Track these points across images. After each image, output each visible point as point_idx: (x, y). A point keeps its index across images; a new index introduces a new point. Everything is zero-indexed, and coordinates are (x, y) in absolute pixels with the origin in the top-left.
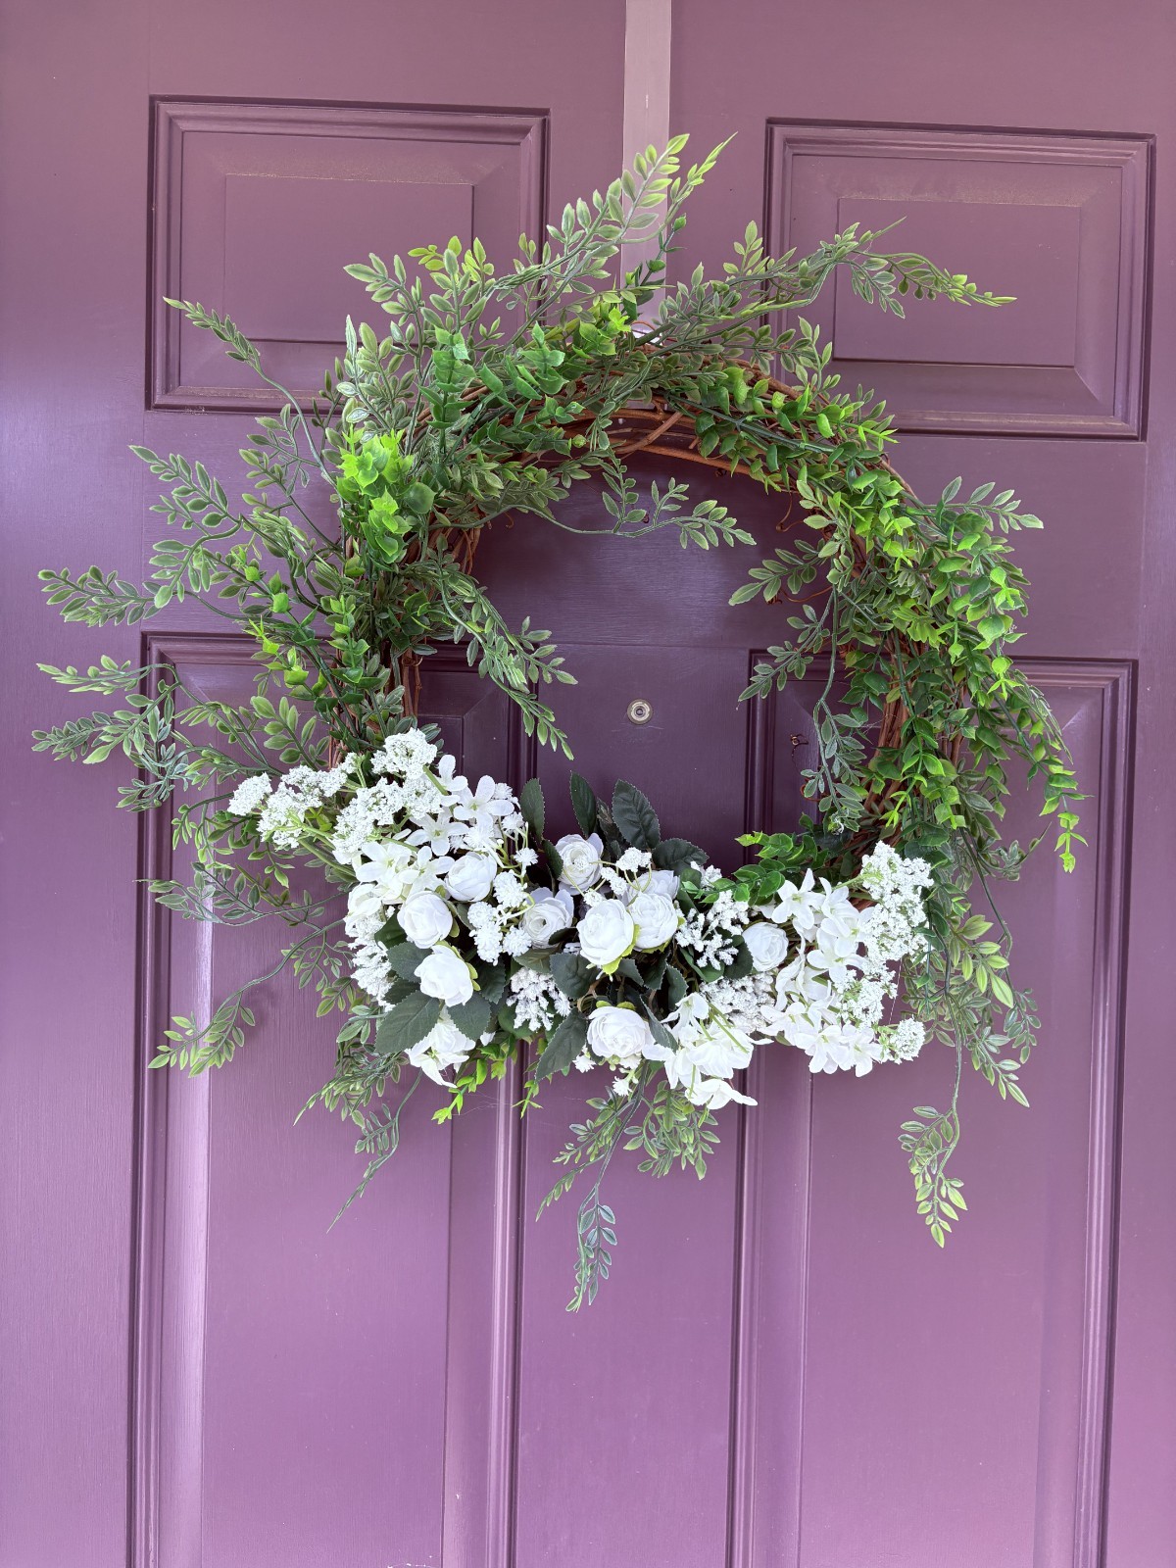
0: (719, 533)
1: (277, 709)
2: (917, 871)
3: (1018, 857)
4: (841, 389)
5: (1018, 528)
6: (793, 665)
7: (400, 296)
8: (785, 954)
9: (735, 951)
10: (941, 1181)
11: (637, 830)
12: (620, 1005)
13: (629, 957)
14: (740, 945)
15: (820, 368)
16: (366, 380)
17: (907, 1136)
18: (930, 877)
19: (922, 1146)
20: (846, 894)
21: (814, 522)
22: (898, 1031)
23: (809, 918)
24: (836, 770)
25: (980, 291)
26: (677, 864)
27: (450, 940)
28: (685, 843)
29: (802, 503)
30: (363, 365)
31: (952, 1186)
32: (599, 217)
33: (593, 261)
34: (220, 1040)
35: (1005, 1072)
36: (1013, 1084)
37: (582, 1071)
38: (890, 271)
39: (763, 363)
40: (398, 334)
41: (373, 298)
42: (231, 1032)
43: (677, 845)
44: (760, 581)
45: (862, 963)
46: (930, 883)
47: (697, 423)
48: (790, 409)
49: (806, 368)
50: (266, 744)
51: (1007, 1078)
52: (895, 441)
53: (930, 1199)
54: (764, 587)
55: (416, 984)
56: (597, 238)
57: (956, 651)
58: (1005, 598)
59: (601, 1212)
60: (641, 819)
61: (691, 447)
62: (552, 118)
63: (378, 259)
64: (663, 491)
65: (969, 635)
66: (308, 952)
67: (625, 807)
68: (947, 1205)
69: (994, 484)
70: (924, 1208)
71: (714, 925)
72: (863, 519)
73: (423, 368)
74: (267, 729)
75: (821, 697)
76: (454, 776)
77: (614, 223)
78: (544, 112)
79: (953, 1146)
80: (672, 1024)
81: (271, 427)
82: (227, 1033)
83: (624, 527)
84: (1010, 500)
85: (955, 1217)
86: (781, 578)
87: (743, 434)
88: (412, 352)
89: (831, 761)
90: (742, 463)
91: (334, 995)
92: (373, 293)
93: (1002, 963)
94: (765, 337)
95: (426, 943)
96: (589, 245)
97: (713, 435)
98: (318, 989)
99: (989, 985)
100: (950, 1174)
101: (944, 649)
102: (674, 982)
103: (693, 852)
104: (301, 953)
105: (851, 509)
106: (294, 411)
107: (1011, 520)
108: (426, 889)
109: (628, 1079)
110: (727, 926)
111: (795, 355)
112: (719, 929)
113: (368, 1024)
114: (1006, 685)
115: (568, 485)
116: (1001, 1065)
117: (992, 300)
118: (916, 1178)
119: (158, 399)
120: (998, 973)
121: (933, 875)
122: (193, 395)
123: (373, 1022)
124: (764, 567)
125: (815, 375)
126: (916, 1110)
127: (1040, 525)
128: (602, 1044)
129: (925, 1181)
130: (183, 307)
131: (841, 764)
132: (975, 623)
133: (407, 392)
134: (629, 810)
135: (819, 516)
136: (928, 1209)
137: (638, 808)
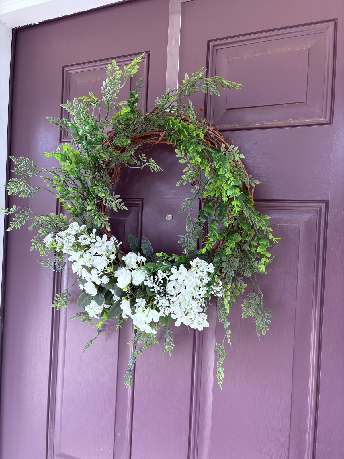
0: (156, 167)
5: (238, 158)
6: (190, 204)
11: (148, 251)
17: (217, 352)
21: (181, 161)
29: (177, 156)
38: (214, 82)
42: (65, 299)
44: (184, 179)
50: (58, 225)
54: (184, 181)
56: (112, 89)
57: (225, 198)
60: (149, 248)
62: (150, 53)
63: (69, 102)
67: (145, 244)
68: (221, 376)
69: (233, 145)
74: (56, 222)
76: (95, 236)
78: (149, 52)
79: (224, 357)
84: (237, 150)
85: (222, 380)
87: (173, 136)
93: (229, 298)
96: (111, 91)
107: (237, 155)
110: (160, 280)
119: (62, 140)
120: (229, 302)
127: (244, 157)
131: (193, 233)
135: (183, 160)
136: (218, 376)
137: (148, 245)
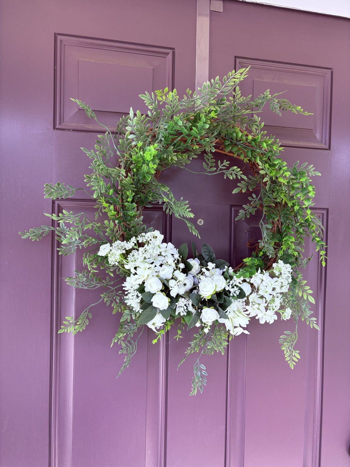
0: (236, 175)
1: (110, 223)
2: (288, 268)
3: (306, 262)
4: (267, 135)
5: (314, 175)
6: (250, 210)
7: (153, 104)
8: (251, 291)
9: (240, 291)
10: (292, 351)
11: (208, 257)
12: (210, 307)
13: (215, 294)
14: (241, 289)
15: (260, 129)
16: (136, 126)
17: (281, 339)
18: (291, 269)
19: (286, 342)
20: (268, 274)
21: (262, 172)
22: (286, 311)
23: (259, 281)
24: (266, 240)
25: (304, 111)
26: (220, 267)
27: (162, 291)
28: (222, 261)
29: (259, 166)
30: (136, 122)
31: (296, 352)
32: (213, 86)
33: (210, 98)
34: (82, 323)
35: (312, 321)
36: (315, 324)
37: (198, 327)
38: (278, 103)
39: (243, 126)
40: (150, 114)
41: (146, 104)
42: (85, 321)
43: (220, 261)
44: (241, 187)
45: (274, 293)
46: (292, 271)
47: (225, 142)
48: (254, 140)
49: (255, 128)
50: (106, 234)
51: (313, 322)
52: (283, 151)
53: (289, 356)
54: (242, 188)
55: (151, 304)
56: (212, 92)
57: (296, 208)
58: (312, 194)
59: (201, 367)
60: (210, 254)
61: (220, 148)
63: (147, 93)
64: (222, 163)
65: (301, 204)
66: (109, 295)
67: (205, 250)
68: (294, 358)
69: (307, 163)
70: (287, 359)
71: (234, 284)
72: (273, 171)
73: (156, 124)
74: (108, 230)
75: (261, 220)
76: (162, 243)
77: (217, 88)
78: (173, 49)
79: (295, 341)
80: (226, 312)
81: (102, 138)
82: (84, 321)
83: (208, 172)
84: (312, 168)
85: (297, 361)
86: (247, 186)
87: (239, 146)
88: (153, 120)
89: (265, 238)
90: (238, 155)
91: (118, 307)
92: (146, 103)
93: (311, 292)
94: (245, 119)
95: (155, 292)
96: (209, 94)
97: (229, 146)
98: (112, 306)
99: (307, 297)
100: (295, 349)
101: (293, 207)
102: (226, 301)
103: (225, 263)
104: (107, 295)
105: (270, 168)
106: (109, 133)
107: (312, 173)
108: (153, 276)
109: (208, 328)
110: (238, 284)
111: (252, 125)
112: (235, 285)
113: (129, 316)
114: (310, 217)
115: (191, 159)
116: (311, 319)
117: (306, 113)
118: (285, 351)
119: (57, 126)
120: (310, 294)
121: (292, 269)
122: (68, 126)
123: (131, 315)
124: (241, 183)
125: (258, 131)
126: (285, 332)
127: (320, 175)
128: (205, 319)
129: (287, 352)
130: (76, 101)
131: (267, 238)
132: (303, 200)
133: (147, 131)
134: (206, 252)
135: (263, 171)
136: (289, 359)
137: (209, 251)
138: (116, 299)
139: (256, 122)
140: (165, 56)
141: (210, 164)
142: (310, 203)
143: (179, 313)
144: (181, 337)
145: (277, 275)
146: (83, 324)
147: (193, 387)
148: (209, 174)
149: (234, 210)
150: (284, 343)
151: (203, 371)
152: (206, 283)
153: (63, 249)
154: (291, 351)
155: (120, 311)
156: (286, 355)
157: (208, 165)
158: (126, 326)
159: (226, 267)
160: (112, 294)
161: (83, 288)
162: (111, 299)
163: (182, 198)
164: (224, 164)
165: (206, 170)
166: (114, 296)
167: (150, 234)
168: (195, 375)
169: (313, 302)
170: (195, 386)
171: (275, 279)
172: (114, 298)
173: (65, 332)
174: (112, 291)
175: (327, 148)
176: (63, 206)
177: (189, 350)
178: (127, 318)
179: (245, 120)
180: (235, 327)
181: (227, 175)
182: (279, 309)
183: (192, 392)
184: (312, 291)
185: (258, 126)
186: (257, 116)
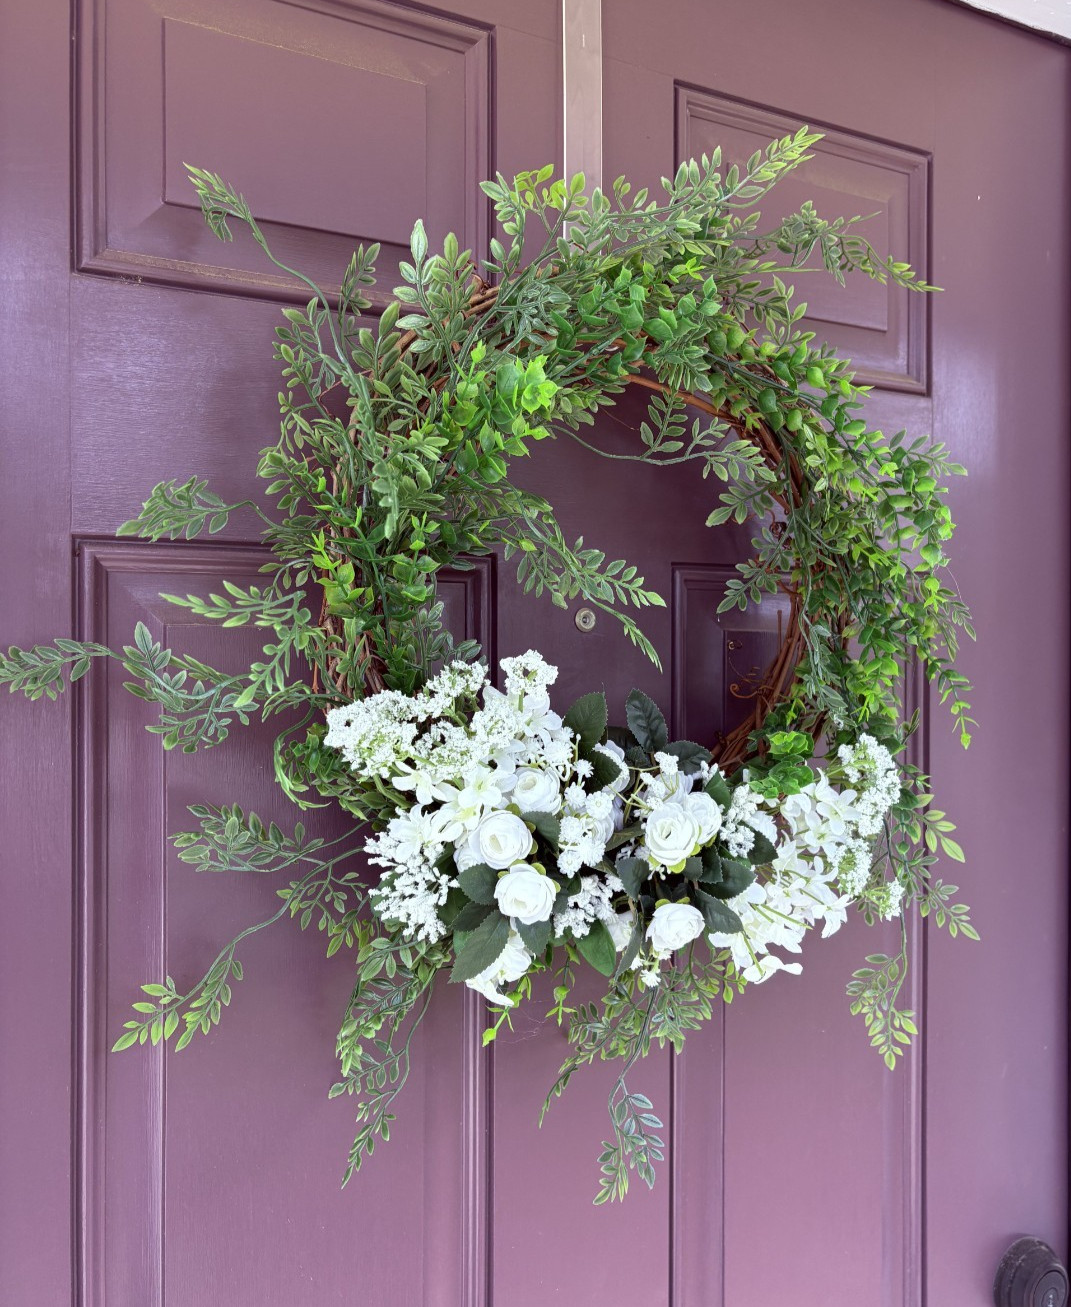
5: (947, 474)
6: (760, 581)
7: (517, 217)
10: (893, 1015)
11: (648, 735)
12: (680, 901)
13: (696, 856)
15: (791, 323)
16: (431, 288)
17: (855, 982)
18: (892, 761)
19: (870, 988)
20: (828, 780)
21: (812, 461)
22: (887, 892)
24: (821, 674)
26: (683, 764)
27: (529, 860)
28: (690, 744)
30: (436, 274)
31: (904, 1017)
34: (209, 1002)
35: (955, 915)
36: (965, 924)
39: (739, 311)
40: (499, 252)
42: (219, 993)
43: (687, 746)
44: (730, 506)
46: (894, 765)
48: (784, 357)
49: (774, 320)
51: (959, 920)
53: (884, 1031)
54: (735, 510)
55: (495, 905)
57: (898, 573)
58: (945, 533)
59: (636, 1101)
60: (650, 725)
62: (499, 35)
64: (704, 427)
66: (309, 889)
67: (637, 713)
68: (901, 1033)
69: (930, 435)
71: (739, 817)
72: (836, 459)
75: (802, 611)
78: (486, 26)
79: (900, 984)
81: (298, 321)
82: (217, 992)
84: (942, 450)
85: (908, 1041)
86: (745, 503)
87: (736, 376)
88: (506, 271)
89: (816, 666)
91: (342, 932)
92: (499, 211)
93: (948, 827)
94: (748, 290)
95: (503, 863)
98: (321, 927)
99: (939, 845)
100: (900, 1006)
103: (698, 753)
104: (300, 892)
106: (320, 305)
107: (942, 466)
109: (656, 969)
111: (767, 309)
113: (391, 957)
114: (936, 601)
115: (595, 409)
116: (952, 909)
118: (867, 1017)
119: (86, 262)
120: (947, 835)
123: (396, 955)
124: (731, 493)
125: (783, 329)
126: (867, 958)
127: (966, 473)
129: (876, 1018)
132: (917, 549)
133: (466, 305)
134: (640, 717)
135: (816, 456)
136: (882, 1040)
137: (647, 714)
138: (333, 900)
139: (781, 299)
140: (461, 48)
141: (665, 431)
142: (940, 558)
143: (568, 931)
144: (568, 1010)
145: (853, 780)
146: (215, 1004)
147: (604, 1175)
148: (654, 462)
149: (681, 578)
150: (863, 991)
151: (644, 1115)
152: (669, 820)
153: (171, 729)
154: (890, 1014)
155: (350, 943)
156: (871, 1030)
157: (656, 431)
158: (371, 996)
159: (704, 764)
160: (321, 886)
161: (234, 868)
162: (315, 902)
163: (581, 540)
164: (711, 432)
165: (649, 447)
166: (327, 892)
167: (513, 665)
168: (618, 1133)
169: (958, 859)
170: (613, 1169)
171: (850, 794)
172: (327, 899)
173: (142, 1042)
174: (323, 875)
175: (923, 388)
176: (110, 567)
177: (591, 1051)
178: (384, 965)
179: (749, 293)
180: (759, 957)
181: (712, 465)
182: (867, 888)
183: (603, 1191)
184: (954, 824)
185: (784, 313)
186: (784, 282)
